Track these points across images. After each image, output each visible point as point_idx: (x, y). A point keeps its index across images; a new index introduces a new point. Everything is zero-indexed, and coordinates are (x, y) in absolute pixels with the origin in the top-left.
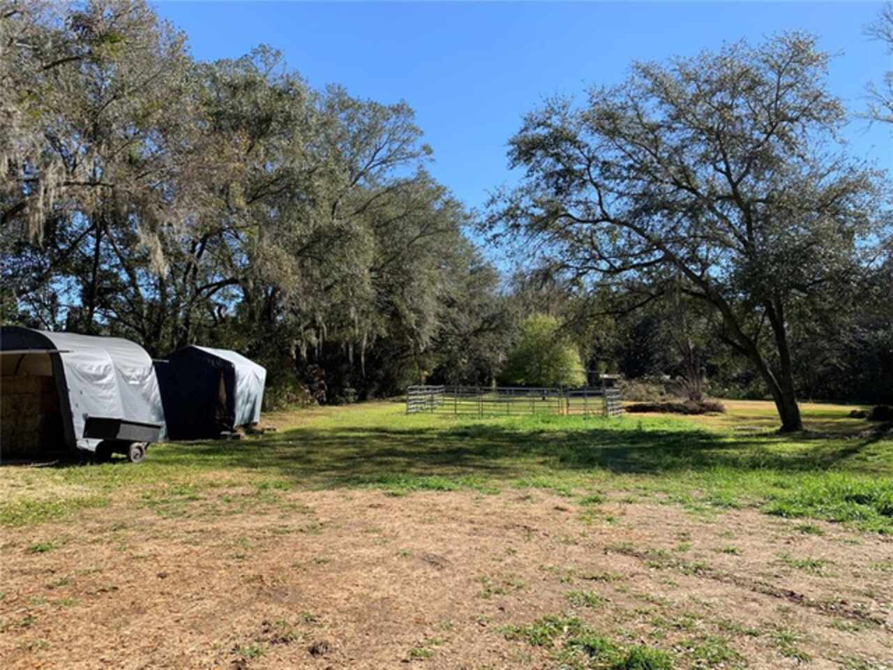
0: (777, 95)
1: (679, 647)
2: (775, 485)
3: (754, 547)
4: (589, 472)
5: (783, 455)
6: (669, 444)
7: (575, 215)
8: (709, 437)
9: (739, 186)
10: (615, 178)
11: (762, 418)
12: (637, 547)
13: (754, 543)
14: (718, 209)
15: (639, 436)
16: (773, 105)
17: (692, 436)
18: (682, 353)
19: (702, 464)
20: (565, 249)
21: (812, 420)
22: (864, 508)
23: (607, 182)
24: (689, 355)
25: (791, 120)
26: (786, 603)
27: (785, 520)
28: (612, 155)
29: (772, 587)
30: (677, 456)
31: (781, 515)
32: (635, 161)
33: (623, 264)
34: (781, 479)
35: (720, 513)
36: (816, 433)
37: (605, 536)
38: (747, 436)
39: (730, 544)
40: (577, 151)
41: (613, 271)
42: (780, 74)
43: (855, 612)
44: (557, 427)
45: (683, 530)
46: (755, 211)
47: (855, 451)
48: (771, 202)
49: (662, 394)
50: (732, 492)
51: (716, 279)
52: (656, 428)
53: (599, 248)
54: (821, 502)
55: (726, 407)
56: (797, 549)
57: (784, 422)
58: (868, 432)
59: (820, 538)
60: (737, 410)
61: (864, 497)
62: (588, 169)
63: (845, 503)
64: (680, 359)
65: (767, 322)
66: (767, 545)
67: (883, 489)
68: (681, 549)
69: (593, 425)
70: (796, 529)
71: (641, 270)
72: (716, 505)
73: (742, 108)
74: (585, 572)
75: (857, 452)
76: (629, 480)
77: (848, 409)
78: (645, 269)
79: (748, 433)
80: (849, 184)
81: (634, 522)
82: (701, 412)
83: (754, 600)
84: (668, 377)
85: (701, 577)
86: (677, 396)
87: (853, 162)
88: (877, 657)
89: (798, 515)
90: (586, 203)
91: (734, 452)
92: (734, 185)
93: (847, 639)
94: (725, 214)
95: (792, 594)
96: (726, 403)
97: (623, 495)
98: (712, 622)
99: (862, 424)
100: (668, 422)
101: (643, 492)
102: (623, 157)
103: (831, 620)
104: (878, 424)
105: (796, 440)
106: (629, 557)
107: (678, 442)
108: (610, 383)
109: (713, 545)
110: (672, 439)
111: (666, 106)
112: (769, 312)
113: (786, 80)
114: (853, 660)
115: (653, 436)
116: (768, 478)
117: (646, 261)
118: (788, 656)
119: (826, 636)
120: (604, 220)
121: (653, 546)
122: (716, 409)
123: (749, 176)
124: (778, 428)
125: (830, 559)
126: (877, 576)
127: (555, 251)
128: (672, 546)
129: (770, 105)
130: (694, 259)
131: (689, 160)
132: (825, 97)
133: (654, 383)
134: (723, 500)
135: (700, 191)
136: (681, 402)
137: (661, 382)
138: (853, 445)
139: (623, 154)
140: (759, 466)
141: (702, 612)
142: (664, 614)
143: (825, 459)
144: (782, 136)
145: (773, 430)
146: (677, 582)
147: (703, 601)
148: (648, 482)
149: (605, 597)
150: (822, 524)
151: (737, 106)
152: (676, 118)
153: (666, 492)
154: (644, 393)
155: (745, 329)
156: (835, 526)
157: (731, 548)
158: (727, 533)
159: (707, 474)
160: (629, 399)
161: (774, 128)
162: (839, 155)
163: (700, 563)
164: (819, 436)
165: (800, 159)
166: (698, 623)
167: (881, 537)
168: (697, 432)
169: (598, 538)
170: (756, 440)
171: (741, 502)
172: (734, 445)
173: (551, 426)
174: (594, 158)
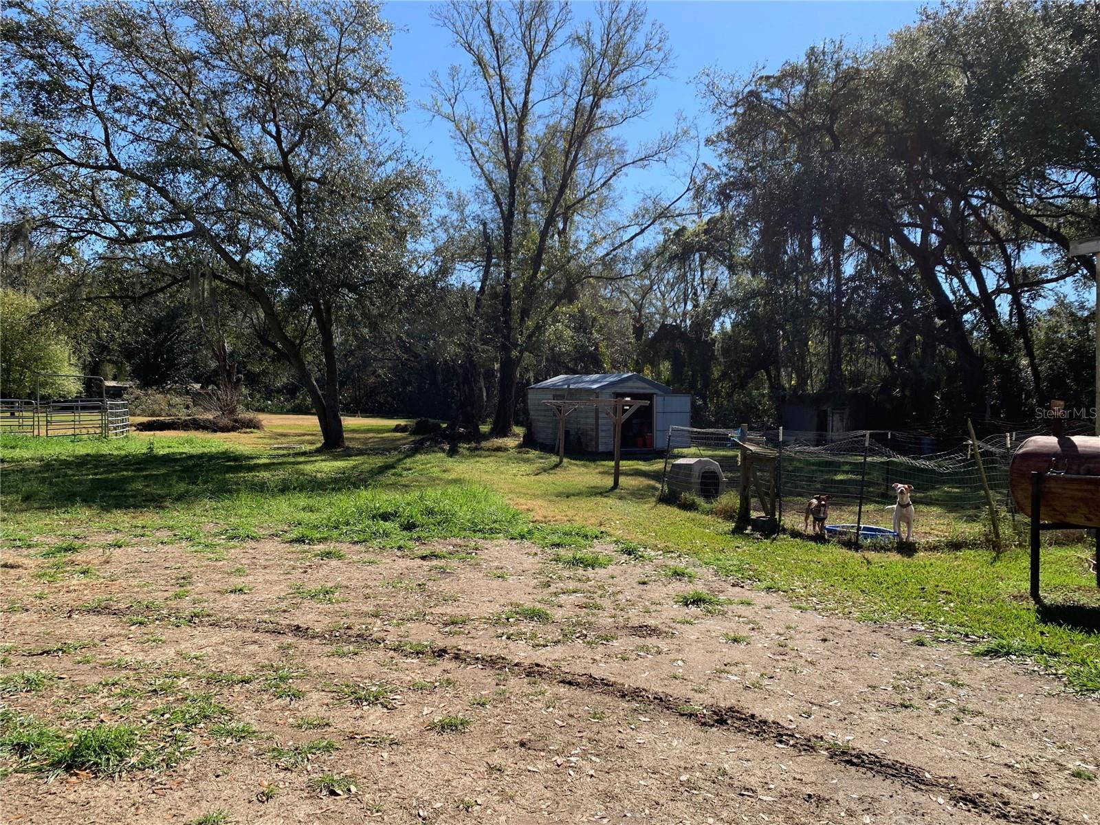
0: (338, 57)
1: (150, 717)
2: (304, 509)
3: (266, 582)
4: (66, 512)
5: (319, 475)
6: (185, 470)
7: (67, 153)
8: (237, 458)
9: (290, 157)
10: (130, 113)
11: (304, 435)
12: (118, 602)
13: (267, 577)
14: (264, 180)
15: (149, 460)
16: (332, 69)
17: (218, 458)
18: (216, 357)
19: (223, 491)
20: (50, 199)
21: (357, 436)
22: (388, 525)
23: (117, 116)
24: (224, 360)
25: (351, 92)
26: (289, 639)
27: (306, 547)
28: (126, 79)
29: (277, 623)
30: (194, 483)
31: (304, 542)
32: (158, 96)
33: (138, 234)
34: (311, 502)
35: (235, 547)
36: (358, 449)
37: (74, 595)
38: (283, 456)
39: (238, 581)
40: (73, 61)
41: (122, 240)
42: (342, 33)
43: (358, 636)
44: (26, 454)
45: (184, 573)
46: (307, 191)
47: (392, 466)
48: (324, 184)
49: (187, 407)
50: (253, 521)
51: (257, 267)
52: (172, 450)
53: (104, 205)
54: (347, 524)
55: (264, 423)
56: (313, 577)
57: (325, 439)
58: (407, 446)
59: (339, 563)
60: (278, 426)
61: (389, 513)
62: (90, 91)
63: (370, 522)
64: (213, 364)
65: (314, 323)
66: (282, 577)
67: (409, 504)
68: (177, 596)
69: (82, 450)
70: (316, 555)
71: (163, 245)
72: (232, 538)
73: (298, 60)
74: (33, 646)
75: (394, 468)
76: (122, 518)
77: (393, 423)
78: (169, 244)
79: (285, 452)
80: (404, 179)
81: (119, 571)
82: (233, 429)
83: (255, 642)
84: (198, 386)
85: (196, 626)
86: (206, 409)
87: (411, 155)
88: (371, 679)
89: (321, 540)
90: (83, 139)
91: (265, 475)
92: (285, 155)
93: (345, 665)
94: (273, 188)
95: (298, 627)
96: (264, 418)
97: (111, 538)
98: (200, 678)
99: (404, 438)
100: (189, 442)
101: (139, 531)
102: (142, 87)
103: (333, 648)
104: (418, 438)
105: (335, 458)
106: (103, 617)
107: (199, 465)
108: (117, 393)
109: (218, 586)
110: (191, 463)
111: (202, 33)
112: (317, 313)
113: (349, 43)
114: (347, 686)
115: (168, 460)
116: (296, 502)
117: (170, 233)
118: (281, 697)
119: (325, 666)
120: (111, 168)
121: (140, 597)
122: (253, 425)
123: (303, 148)
124: (319, 445)
125: (345, 583)
126: (386, 594)
127: (35, 200)
128: (166, 594)
129: (329, 68)
130: (232, 238)
131: (232, 113)
132: (387, 74)
133: (179, 394)
134: (241, 532)
135: (244, 154)
136: (211, 417)
137: (187, 393)
138: (390, 460)
139: (142, 82)
140: (288, 489)
141: (189, 668)
142: (138, 680)
143: (362, 476)
144: (341, 107)
145: (313, 447)
146: (164, 638)
147: (192, 654)
148: (149, 518)
149: (57, 674)
150: (344, 548)
151: (293, 58)
152: (216, 53)
153: (171, 528)
154: (164, 406)
155: (289, 331)
156: (358, 547)
157: (239, 587)
158: (238, 570)
159: (227, 503)
160: (143, 413)
161: (332, 96)
162: (398, 145)
163: (198, 610)
164: (360, 453)
165: (357, 139)
166: (183, 682)
167: (399, 553)
168: (224, 453)
169: (64, 598)
170: (292, 460)
171: (262, 532)
172: (266, 467)
173: (17, 453)
174: (100, 78)
